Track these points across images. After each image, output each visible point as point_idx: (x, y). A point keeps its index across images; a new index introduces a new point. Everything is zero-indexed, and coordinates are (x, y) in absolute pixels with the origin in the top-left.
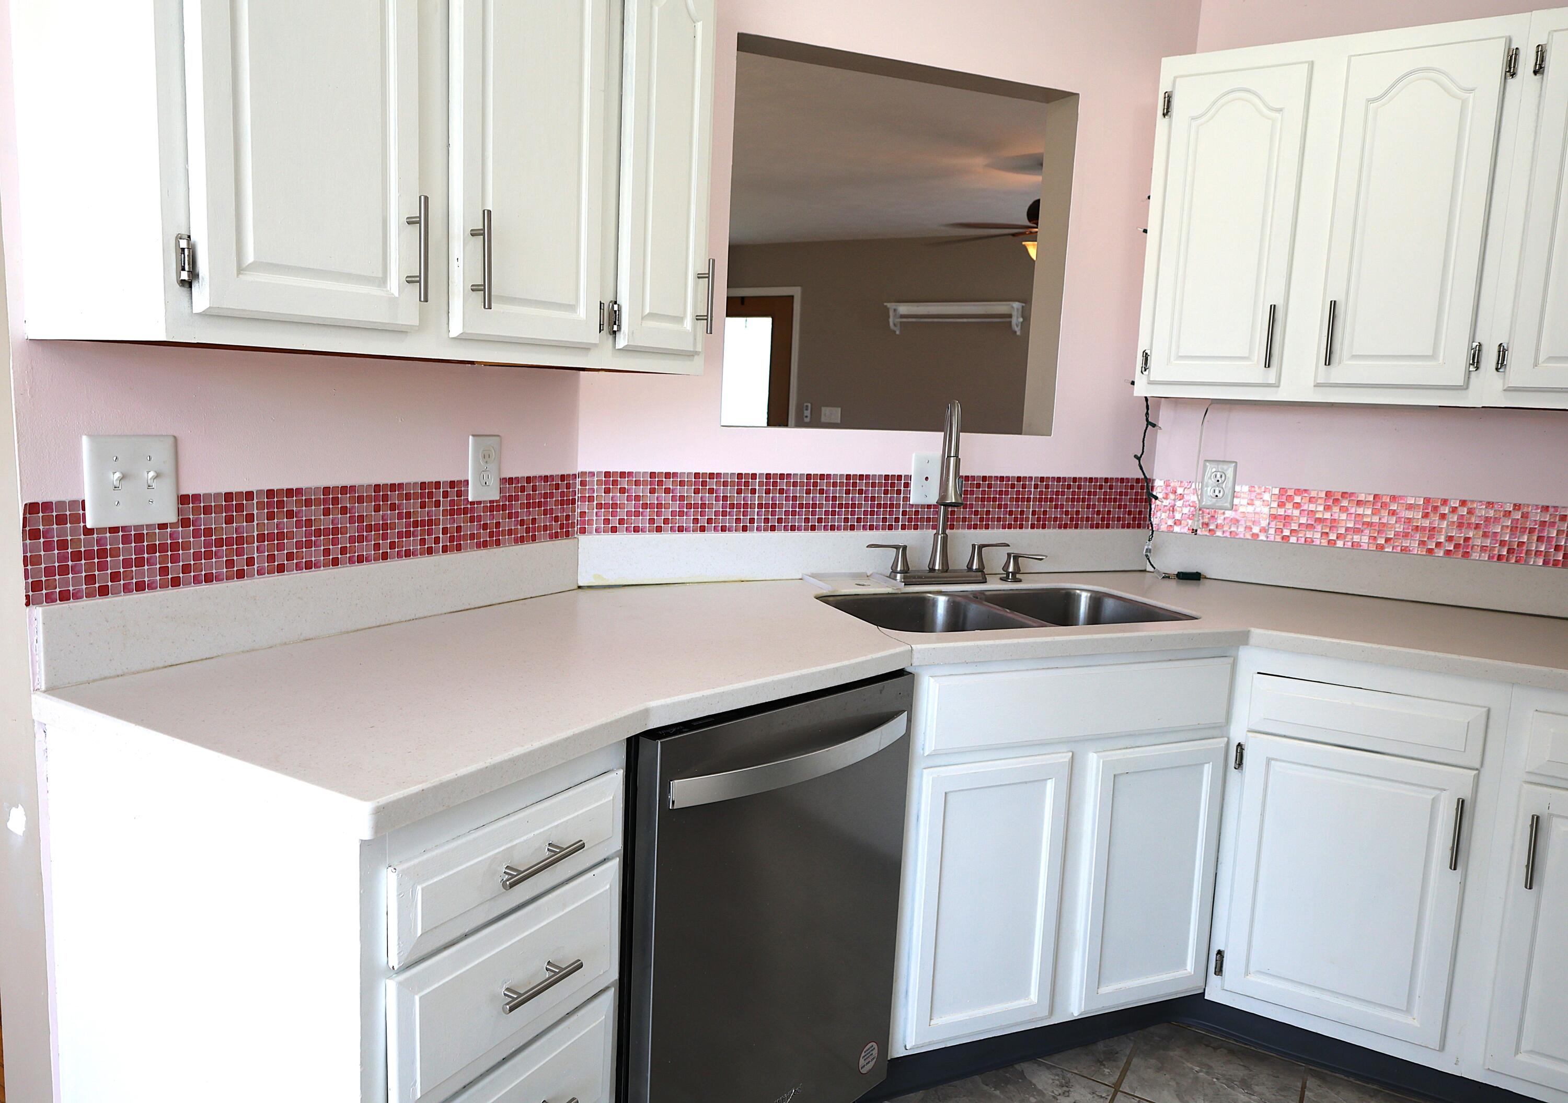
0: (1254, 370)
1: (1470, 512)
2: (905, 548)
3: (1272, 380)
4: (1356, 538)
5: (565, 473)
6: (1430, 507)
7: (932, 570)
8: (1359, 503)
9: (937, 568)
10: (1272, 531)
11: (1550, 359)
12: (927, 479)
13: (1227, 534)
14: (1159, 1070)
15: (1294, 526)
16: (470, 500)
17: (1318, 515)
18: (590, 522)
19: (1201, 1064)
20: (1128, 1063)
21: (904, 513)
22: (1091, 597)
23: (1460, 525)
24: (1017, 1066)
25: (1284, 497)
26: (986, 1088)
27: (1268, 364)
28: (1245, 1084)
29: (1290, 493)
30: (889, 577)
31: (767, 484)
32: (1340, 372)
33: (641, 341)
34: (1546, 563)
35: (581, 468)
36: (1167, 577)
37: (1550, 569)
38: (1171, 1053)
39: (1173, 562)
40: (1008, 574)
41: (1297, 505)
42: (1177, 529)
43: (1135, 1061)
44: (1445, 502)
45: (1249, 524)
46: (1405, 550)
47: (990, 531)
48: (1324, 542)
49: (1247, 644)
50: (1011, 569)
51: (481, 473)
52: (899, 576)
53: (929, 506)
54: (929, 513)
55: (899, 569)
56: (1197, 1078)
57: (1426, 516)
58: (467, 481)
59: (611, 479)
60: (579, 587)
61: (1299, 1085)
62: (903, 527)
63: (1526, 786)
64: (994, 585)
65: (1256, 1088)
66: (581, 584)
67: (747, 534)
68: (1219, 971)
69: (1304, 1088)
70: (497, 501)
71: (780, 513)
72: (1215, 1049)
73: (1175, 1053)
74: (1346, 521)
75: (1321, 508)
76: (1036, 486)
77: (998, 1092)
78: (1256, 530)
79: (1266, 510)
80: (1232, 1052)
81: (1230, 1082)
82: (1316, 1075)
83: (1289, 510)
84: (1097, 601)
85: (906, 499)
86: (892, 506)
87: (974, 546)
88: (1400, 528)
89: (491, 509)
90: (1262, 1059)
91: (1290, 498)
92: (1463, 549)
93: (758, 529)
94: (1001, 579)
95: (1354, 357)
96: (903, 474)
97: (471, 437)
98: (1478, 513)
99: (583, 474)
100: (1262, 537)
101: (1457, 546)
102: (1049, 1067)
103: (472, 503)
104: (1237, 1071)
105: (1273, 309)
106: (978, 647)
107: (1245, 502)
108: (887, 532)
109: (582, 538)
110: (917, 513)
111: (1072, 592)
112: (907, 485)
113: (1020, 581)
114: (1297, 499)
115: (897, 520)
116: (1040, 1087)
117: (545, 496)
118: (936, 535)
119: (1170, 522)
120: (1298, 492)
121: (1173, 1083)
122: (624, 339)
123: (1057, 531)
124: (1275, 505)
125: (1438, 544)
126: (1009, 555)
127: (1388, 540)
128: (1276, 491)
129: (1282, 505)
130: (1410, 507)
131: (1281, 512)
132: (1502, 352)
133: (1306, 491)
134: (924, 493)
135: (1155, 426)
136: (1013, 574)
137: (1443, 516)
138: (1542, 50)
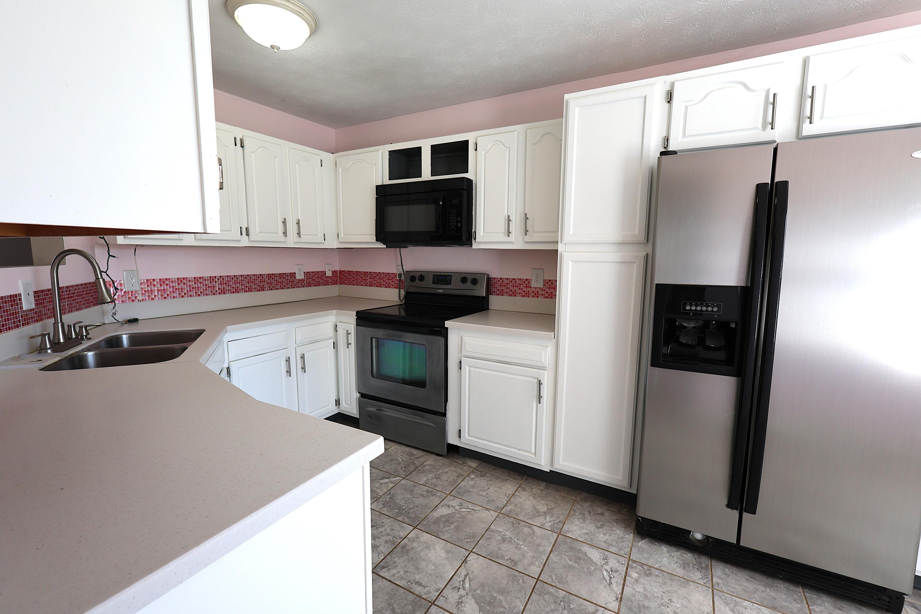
1: (223, 279)
2: (49, 334)
6: (212, 279)
8: (189, 281)
9: (61, 341)
12: (28, 295)
17: (176, 287)
21: (22, 316)
22: (129, 337)
23: (221, 284)
36: (124, 323)
37: (246, 293)
40: (83, 337)
41: (167, 285)
44: (215, 277)
45: (150, 295)
46: (206, 295)
48: (180, 297)
49: (227, 332)
52: (49, 351)
53: (31, 310)
54: (32, 314)
55: (48, 346)
57: (211, 282)
62: (23, 325)
74: (187, 288)
75: (176, 285)
76: (66, 291)
78: (153, 297)
83: (164, 287)
85: (21, 308)
86: (16, 313)
87: (69, 326)
88: (203, 288)
91: (164, 282)
92: (223, 292)
94: (82, 340)
96: (17, 293)
98: (225, 280)
100: (156, 299)
107: (146, 286)
110: (27, 315)
111: (119, 336)
112: (20, 300)
113: (90, 339)
115: (20, 321)
118: (55, 324)
120: (166, 279)
123: (76, 312)
124: (159, 286)
125: (216, 291)
128: (158, 280)
129: (161, 285)
130: (205, 280)
131: (161, 288)
132: (247, 229)
133: (169, 279)
134: (28, 304)
135: (114, 257)
136: (86, 336)
137: (216, 282)
138: (241, 140)
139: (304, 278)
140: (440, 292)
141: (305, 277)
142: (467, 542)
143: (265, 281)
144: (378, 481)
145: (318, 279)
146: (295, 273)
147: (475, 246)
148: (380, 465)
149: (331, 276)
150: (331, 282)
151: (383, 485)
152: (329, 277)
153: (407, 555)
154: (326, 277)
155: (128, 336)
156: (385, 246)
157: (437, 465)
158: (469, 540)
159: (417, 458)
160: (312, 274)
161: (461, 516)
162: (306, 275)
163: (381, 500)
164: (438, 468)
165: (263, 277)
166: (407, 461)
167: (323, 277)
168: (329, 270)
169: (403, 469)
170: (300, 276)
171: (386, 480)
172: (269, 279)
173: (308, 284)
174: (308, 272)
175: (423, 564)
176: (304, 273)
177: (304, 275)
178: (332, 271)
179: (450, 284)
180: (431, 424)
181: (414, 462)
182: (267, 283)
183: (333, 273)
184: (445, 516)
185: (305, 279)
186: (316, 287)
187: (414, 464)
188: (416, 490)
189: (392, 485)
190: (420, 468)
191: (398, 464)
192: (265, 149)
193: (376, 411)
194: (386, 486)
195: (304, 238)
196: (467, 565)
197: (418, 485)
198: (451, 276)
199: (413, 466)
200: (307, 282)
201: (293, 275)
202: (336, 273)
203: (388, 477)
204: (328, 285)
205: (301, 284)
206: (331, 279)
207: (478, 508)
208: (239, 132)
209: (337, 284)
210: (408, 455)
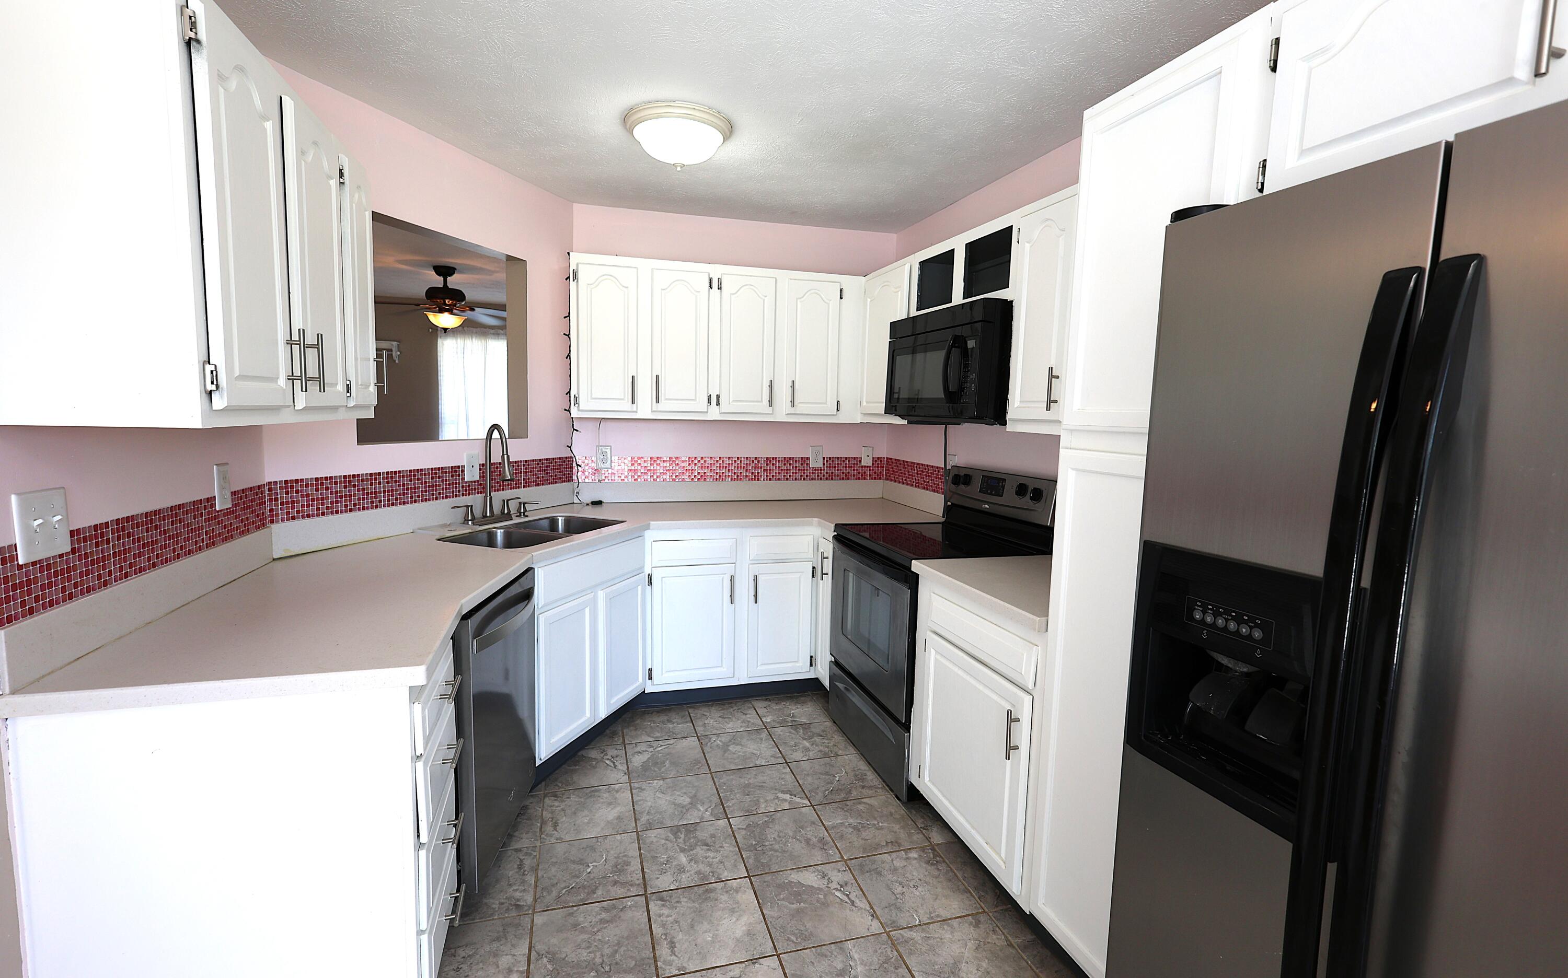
0: (627, 405)
1: (705, 462)
2: (472, 506)
3: (635, 410)
4: (664, 477)
5: (260, 484)
6: (691, 460)
7: (485, 516)
8: (664, 461)
9: (488, 515)
10: (630, 477)
11: (733, 401)
12: (473, 466)
13: (610, 481)
14: (636, 730)
15: (639, 474)
16: (217, 510)
17: (649, 468)
18: (277, 515)
19: (650, 721)
20: (623, 733)
21: (463, 487)
22: (563, 520)
23: (702, 467)
24: (580, 754)
25: (634, 461)
26: (571, 768)
27: (633, 402)
28: (669, 721)
29: (636, 459)
30: (464, 523)
31: (388, 478)
32: (662, 406)
33: (361, 402)
34: (731, 480)
35: (267, 480)
36: (588, 505)
37: (733, 482)
38: (637, 722)
39: (587, 497)
40: (520, 513)
41: (639, 464)
42: (587, 480)
43: (625, 731)
44: (695, 458)
45: (620, 475)
46: (683, 480)
47: (505, 492)
48: (652, 479)
49: (649, 529)
50: (522, 511)
51: (222, 488)
52: (470, 523)
53: (475, 482)
54: (475, 485)
55: (470, 518)
56: (651, 727)
57: (689, 465)
58: (215, 497)
59: (289, 485)
60: (274, 559)
61: (687, 713)
62: (463, 495)
63: (751, 566)
64: (516, 520)
65: (674, 721)
66: (275, 557)
67: (378, 510)
68: (650, 678)
69: (689, 713)
70: (230, 508)
71: (396, 494)
72: (652, 714)
73: (638, 721)
74: (659, 469)
75: (649, 465)
76: (524, 465)
77: (577, 767)
78: (623, 478)
79: (626, 468)
80: (658, 712)
81: (663, 723)
82: (691, 707)
83: (636, 467)
84: (568, 521)
85: (463, 479)
86: (456, 483)
87: (504, 501)
88: (680, 471)
89: (228, 514)
90: (670, 710)
91: (636, 461)
92: (703, 477)
93: (384, 506)
94: (517, 516)
95: (667, 399)
96: (460, 465)
97: (215, 467)
98: (707, 462)
99: (269, 483)
100: (626, 480)
101: (701, 476)
102: (592, 748)
103: (218, 511)
104: (664, 718)
105: (633, 377)
106: (558, 549)
107: (616, 464)
108: (455, 499)
109: (274, 526)
110: (469, 486)
111: (553, 518)
112: (463, 471)
113: (527, 516)
114: (639, 461)
115: (459, 491)
116: (593, 757)
117: (252, 501)
118: (486, 496)
119: (583, 477)
120: (639, 458)
121: (644, 732)
122: (353, 401)
123: (535, 488)
124: (630, 465)
125: (695, 476)
126: (520, 503)
127: (676, 476)
128: (630, 458)
129: (633, 465)
130: (683, 461)
131: (633, 468)
132: (718, 398)
133: (642, 457)
134: (472, 474)
135: (577, 431)
136: (524, 513)
137: (696, 464)
138: (719, 280)
139: (822, 466)
140: (985, 508)
141: (824, 464)
142: (789, 939)
143: (761, 468)
144: (777, 792)
145: (846, 470)
146: (807, 458)
147: (1009, 427)
148: (805, 772)
149: (871, 465)
150: (870, 475)
151: (776, 800)
152: (868, 467)
153: (701, 904)
154: (862, 467)
155: (563, 518)
156: (905, 422)
157: (879, 810)
158: (794, 939)
159: (863, 787)
160: (836, 461)
161: (823, 900)
162: (827, 461)
163: (752, 818)
164: (876, 816)
165: (758, 462)
166: (844, 784)
167: (857, 467)
168: (868, 456)
169: (827, 792)
170: (816, 463)
171: (787, 797)
172: (767, 465)
173: (829, 476)
174: (830, 458)
175: (706, 926)
176: (824, 458)
177: (823, 461)
178: (873, 458)
179: (1002, 496)
180: (891, 737)
181: (853, 789)
182: (764, 470)
183: (876, 461)
184: (803, 885)
185: (824, 467)
186: (842, 481)
187: (850, 792)
188: (809, 829)
189: (786, 806)
190: (848, 803)
191: (828, 783)
192: (751, 287)
193: (843, 689)
194: (778, 803)
195: (800, 408)
196: (752, 966)
197: (821, 824)
198: (1005, 480)
199: (843, 795)
200: (827, 473)
201: (805, 460)
202: (881, 461)
203: (795, 793)
204: (865, 479)
205: (817, 475)
206: (870, 470)
207: (863, 904)
208: (717, 271)
209: (880, 479)
210: (856, 776)
